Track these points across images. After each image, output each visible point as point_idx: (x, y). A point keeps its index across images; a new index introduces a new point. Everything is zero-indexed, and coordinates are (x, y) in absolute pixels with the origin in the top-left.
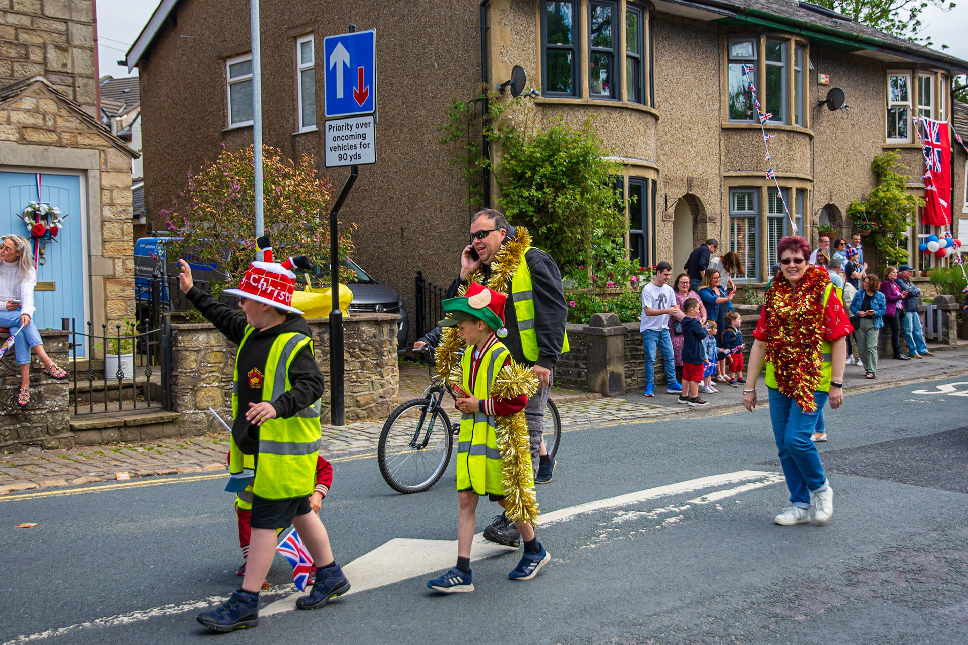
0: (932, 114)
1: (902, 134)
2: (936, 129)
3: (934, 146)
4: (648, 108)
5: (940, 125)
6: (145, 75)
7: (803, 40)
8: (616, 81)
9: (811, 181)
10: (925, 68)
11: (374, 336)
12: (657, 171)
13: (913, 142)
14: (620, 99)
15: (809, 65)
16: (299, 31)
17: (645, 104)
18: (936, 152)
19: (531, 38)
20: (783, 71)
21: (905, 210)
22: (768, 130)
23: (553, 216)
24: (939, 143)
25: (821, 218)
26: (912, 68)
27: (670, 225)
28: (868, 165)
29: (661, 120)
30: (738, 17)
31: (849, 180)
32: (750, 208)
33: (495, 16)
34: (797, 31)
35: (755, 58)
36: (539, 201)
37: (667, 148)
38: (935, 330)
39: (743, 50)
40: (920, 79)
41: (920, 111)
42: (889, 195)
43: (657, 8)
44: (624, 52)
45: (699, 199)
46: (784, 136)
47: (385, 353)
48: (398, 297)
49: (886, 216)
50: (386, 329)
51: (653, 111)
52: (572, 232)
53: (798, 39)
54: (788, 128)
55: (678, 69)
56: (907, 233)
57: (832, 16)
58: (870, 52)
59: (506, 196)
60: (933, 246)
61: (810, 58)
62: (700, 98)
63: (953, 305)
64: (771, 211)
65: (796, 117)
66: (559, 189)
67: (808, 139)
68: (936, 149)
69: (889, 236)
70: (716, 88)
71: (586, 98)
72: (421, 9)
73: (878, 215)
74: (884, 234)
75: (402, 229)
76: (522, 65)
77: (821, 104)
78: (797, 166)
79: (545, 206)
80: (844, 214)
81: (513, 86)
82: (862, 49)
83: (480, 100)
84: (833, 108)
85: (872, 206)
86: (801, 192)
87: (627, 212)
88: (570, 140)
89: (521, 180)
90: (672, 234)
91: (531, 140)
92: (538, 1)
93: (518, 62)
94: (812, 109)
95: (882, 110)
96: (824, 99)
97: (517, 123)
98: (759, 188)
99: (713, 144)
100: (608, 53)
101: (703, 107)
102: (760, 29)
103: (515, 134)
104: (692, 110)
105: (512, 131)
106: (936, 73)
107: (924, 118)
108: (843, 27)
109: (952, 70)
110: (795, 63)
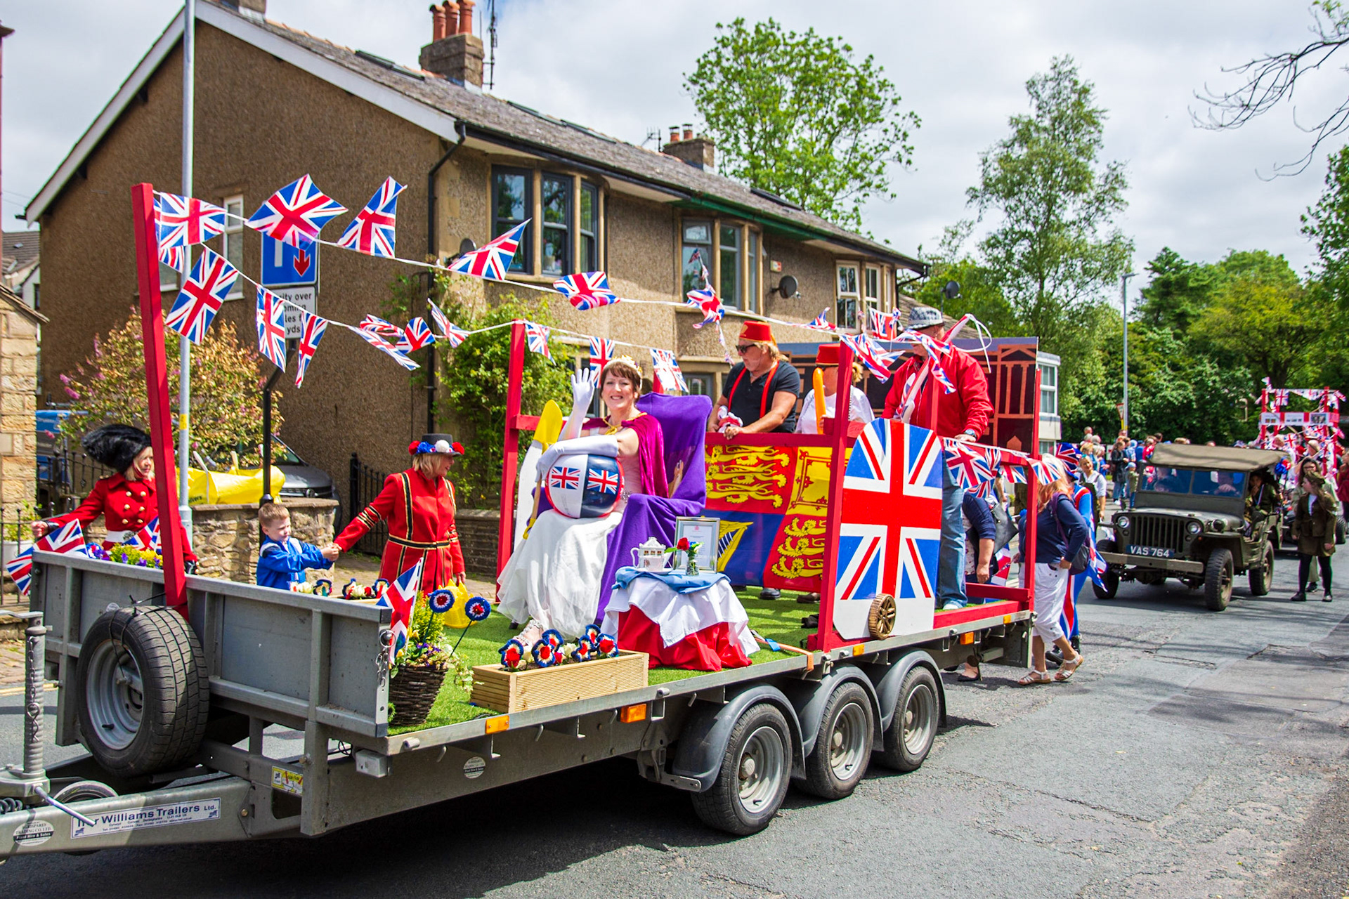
0: (879, 306)
2: (883, 321)
6: (47, 231)
7: (756, 228)
8: (569, 259)
10: (871, 261)
11: (309, 524)
15: (762, 253)
16: (227, 191)
19: (482, 211)
20: (737, 257)
23: (501, 399)
26: (861, 261)
30: (693, 200)
33: (443, 187)
34: (750, 217)
35: (710, 242)
36: (487, 381)
37: (620, 329)
39: (695, 233)
40: (867, 271)
41: (868, 303)
43: (612, 187)
44: (578, 230)
47: (320, 542)
48: (331, 481)
50: (320, 516)
53: (751, 225)
54: (741, 313)
55: (632, 249)
57: (781, 204)
58: (819, 243)
59: (452, 375)
61: (764, 245)
62: (654, 280)
65: (750, 303)
70: (670, 270)
71: (538, 275)
72: (363, 175)
75: (336, 407)
76: (472, 239)
77: (773, 291)
79: (494, 387)
82: (813, 239)
83: (425, 273)
84: (785, 296)
91: (480, 317)
92: (490, 173)
93: (467, 236)
94: (765, 296)
95: (832, 300)
96: (777, 287)
97: (465, 299)
98: (712, 375)
99: (666, 328)
100: (561, 231)
101: (657, 289)
102: (714, 214)
103: (463, 311)
104: (646, 291)
105: (459, 306)
106: (882, 266)
107: (871, 310)
108: (795, 216)
109: (897, 265)
110: (748, 249)
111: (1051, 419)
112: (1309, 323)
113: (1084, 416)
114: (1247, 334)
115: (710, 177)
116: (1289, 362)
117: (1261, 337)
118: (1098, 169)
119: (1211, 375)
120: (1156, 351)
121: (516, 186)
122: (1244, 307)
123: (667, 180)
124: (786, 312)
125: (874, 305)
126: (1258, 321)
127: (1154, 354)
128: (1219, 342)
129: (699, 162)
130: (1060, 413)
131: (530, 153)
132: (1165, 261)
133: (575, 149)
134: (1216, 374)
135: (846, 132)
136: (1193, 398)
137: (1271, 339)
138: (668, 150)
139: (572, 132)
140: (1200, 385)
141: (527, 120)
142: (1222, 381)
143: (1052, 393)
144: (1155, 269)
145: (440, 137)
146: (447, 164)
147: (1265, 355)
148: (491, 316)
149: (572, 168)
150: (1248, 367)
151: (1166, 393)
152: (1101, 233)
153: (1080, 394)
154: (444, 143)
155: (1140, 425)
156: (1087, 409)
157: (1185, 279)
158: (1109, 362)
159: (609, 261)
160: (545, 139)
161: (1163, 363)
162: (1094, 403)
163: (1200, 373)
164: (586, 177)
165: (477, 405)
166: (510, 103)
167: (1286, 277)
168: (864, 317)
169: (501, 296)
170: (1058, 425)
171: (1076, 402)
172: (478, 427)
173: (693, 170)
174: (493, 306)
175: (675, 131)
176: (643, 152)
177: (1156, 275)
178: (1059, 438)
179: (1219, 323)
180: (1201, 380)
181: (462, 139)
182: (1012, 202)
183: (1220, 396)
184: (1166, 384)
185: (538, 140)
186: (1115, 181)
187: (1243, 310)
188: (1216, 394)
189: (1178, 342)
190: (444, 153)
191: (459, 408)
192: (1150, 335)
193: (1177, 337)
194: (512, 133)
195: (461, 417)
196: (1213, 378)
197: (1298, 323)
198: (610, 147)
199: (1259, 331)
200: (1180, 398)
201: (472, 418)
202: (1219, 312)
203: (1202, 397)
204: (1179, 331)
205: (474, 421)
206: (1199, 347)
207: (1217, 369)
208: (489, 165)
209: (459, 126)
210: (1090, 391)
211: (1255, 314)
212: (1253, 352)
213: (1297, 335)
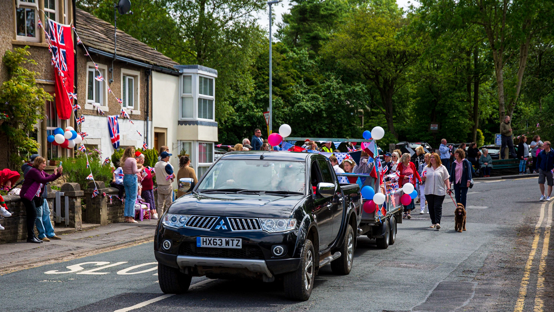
0: (57, 17)
1: (31, 33)
2: (61, 31)
3: (60, 47)
5: (65, 28)
13: (41, 41)
18: (61, 53)
21: (35, 104)
24: (64, 45)
38: (63, 215)
41: (47, 13)
42: (20, 88)
49: (17, 107)
56: (36, 125)
60: (60, 138)
63: (78, 192)
68: (61, 50)
69: (21, 127)
73: (10, 107)
74: (16, 126)
85: (3, 98)
95: (12, 9)
107: (50, 20)
111: (210, 124)
112: (409, 49)
113: (238, 122)
114: (364, 56)
116: (395, 79)
117: (374, 59)
119: (337, 89)
120: (295, 68)
122: (362, 33)
125: (53, 16)
126: (372, 45)
127: (292, 70)
128: (343, 62)
130: (218, 119)
134: (341, 88)
136: (323, 108)
137: (382, 61)
140: (329, 96)
142: (345, 94)
143: (211, 101)
147: (377, 74)
150: (364, 83)
151: (303, 103)
153: (234, 102)
156: (240, 116)
157: (317, 7)
158: (258, 75)
161: (300, 78)
162: (245, 110)
163: (329, 87)
167: (394, 10)
168: (43, 26)
170: (216, 129)
171: (232, 110)
177: (295, 4)
178: (217, 140)
179: (342, 47)
180: (330, 93)
183: (343, 107)
184: (302, 95)
187: (362, 36)
189: (312, 61)
192: (291, 54)
193: (311, 57)
196: (339, 92)
197: (402, 48)
199: (373, 53)
200: (313, 108)
202: (343, 37)
203: (330, 107)
204: (312, 52)
206: (328, 65)
207: (342, 85)
210: (242, 101)
211: (370, 39)
212: (369, 71)
213: (401, 58)
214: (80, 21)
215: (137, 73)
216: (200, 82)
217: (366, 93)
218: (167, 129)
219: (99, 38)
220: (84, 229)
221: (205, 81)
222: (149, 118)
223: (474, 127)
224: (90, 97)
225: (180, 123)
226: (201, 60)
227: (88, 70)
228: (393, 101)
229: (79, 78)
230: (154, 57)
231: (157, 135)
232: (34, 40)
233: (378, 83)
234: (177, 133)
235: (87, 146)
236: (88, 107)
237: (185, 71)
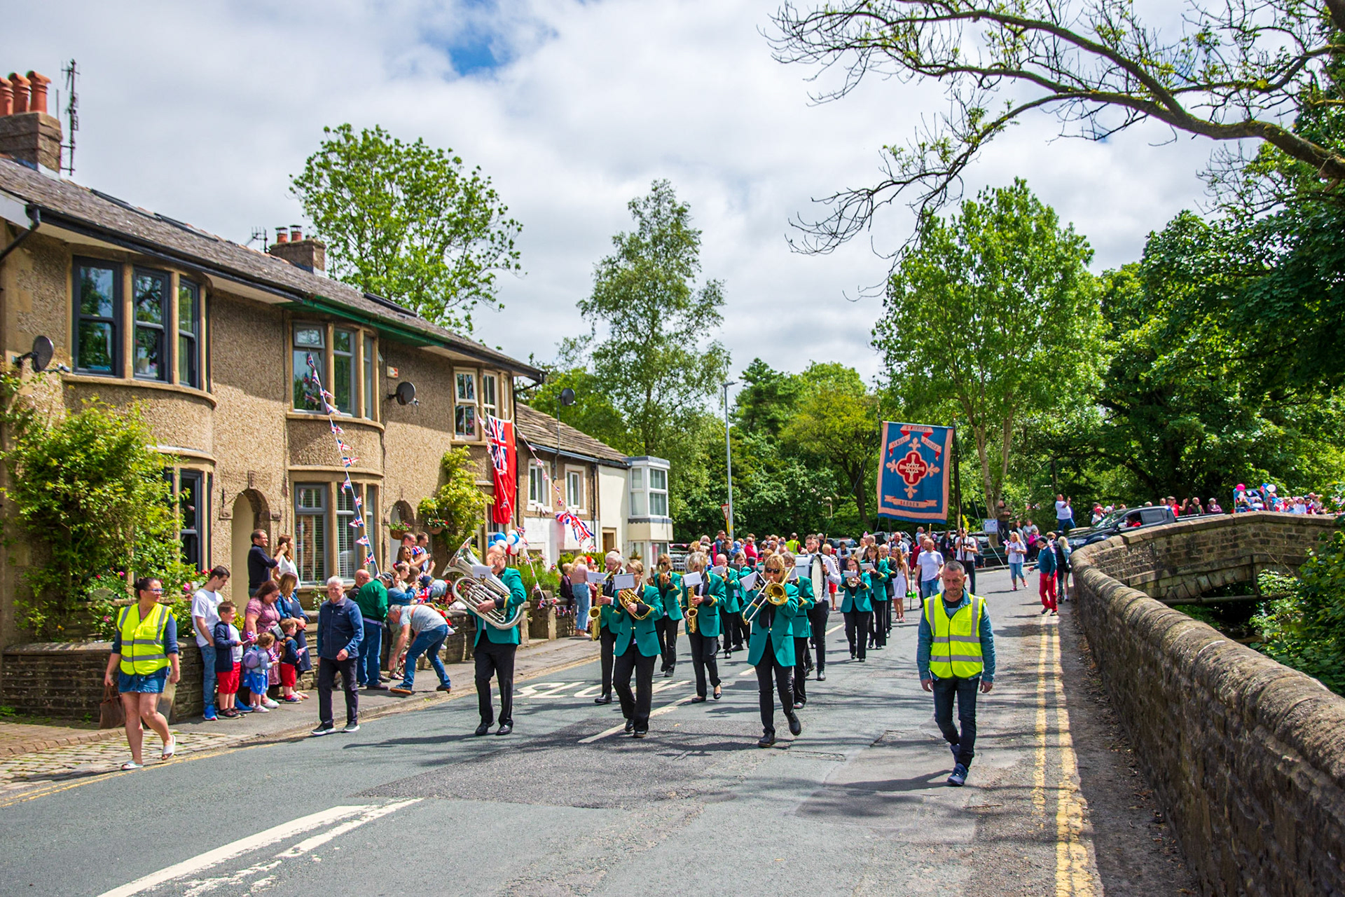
0: (497, 412)
1: (471, 431)
2: (501, 427)
3: (500, 444)
4: (204, 393)
5: (506, 424)
7: (372, 333)
8: (166, 360)
9: (379, 477)
10: (488, 368)
12: (213, 463)
13: (481, 440)
14: (171, 381)
15: (379, 358)
17: (201, 388)
18: (501, 451)
20: (352, 362)
21: (475, 509)
22: (336, 423)
23: (84, 515)
24: (504, 442)
25: (392, 515)
26: (479, 368)
27: (228, 524)
28: (438, 463)
29: (218, 407)
30: (304, 303)
31: (420, 476)
32: (318, 505)
33: (11, 277)
34: (365, 322)
35: (323, 346)
36: (66, 495)
37: (225, 437)
39: (307, 337)
40: (485, 378)
41: (486, 409)
42: (459, 493)
43: (215, 285)
44: (176, 331)
45: (261, 495)
46: (355, 432)
49: (457, 513)
51: (210, 396)
52: (110, 533)
53: (367, 330)
54: (357, 420)
55: (238, 352)
56: (477, 531)
57: (394, 309)
58: (438, 349)
59: (21, 490)
61: (380, 350)
62: (263, 385)
64: (340, 508)
65: (366, 410)
66: (96, 481)
67: (378, 435)
68: (502, 447)
69: (460, 533)
70: (280, 375)
71: (129, 379)
73: (449, 512)
74: (456, 533)
76: (48, 336)
77: (391, 397)
78: (367, 460)
79: (76, 502)
80: (415, 512)
81: (35, 359)
82: (430, 345)
84: (403, 402)
85: (442, 503)
86: (373, 489)
87: (177, 507)
88: (109, 425)
89: (41, 470)
90: (230, 534)
91: (58, 424)
92: (70, 265)
93: (42, 333)
94: (382, 403)
95: (450, 407)
96: (394, 393)
97: (39, 404)
98: (327, 484)
99: (276, 436)
100: (157, 330)
101: (265, 395)
102: (327, 317)
103: (36, 417)
104: (254, 398)
105: (32, 412)
106: (499, 373)
107: (490, 416)
108: (410, 322)
109: (514, 372)
110: (364, 354)
111: (663, 521)
113: (691, 517)
114: (829, 438)
115: (320, 280)
116: (865, 462)
117: (841, 441)
118: (695, 286)
119: (800, 476)
120: (752, 454)
121: (103, 281)
122: (826, 414)
123: (275, 281)
124: (403, 420)
125: (493, 412)
126: (838, 426)
127: (749, 457)
128: (805, 446)
129: (309, 265)
130: (671, 515)
131: (119, 245)
132: (757, 371)
133: (173, 243)
134: (805, 475)
135: (457, 240)
136: (786, 497)
137: (850, 443)
138: (275, 251)
139: (169, 227)
140: (792, 485)
141: (115, 211)
142: (811, 481)
143: (663, 496)
144: (748, 379)
145: (7, 221)
146: (17, 251)
148: (71, 423)
149: (169, 263)
150: (831, 468)
151: (763, 493)
152: (701, 344)
153: (686, 496)
154: (12, 228)
155: (742, 524)
156: (693, 510)
157: (774, 387)
158: (713, 465)
159: (212, 364)
160: (137, 231)
161: (759, 465)
162: (699, 504)
163: (791, 475)
164: (185, 274)
165: (55, 523)
166: (94, 192)
167: (858, 387)
168: (483, 423)
169: (84, 401)
170: (670, 526)
171: (684, 504)
172: (55, 548)
173: (302, 272)
174: (73, 412)
175: (282, 232)
176: (248, 252)
177: (750, 384)
178: (671, 538)
179: (805, 428)
180: (792, 480)
181: (36, 225)
182: (618, 314)
183: (809, 495)
184: (762, 485)
185: (129, 231)
186: (712, 296)
187: (825, 417)
188: (806, 495)
189: (772, 446)
190: (13, 240)
191: (31, 527)
192: (747, 439)
193: (770, 441)
194: (97, 222)
195: (33, 538)
196: (802, 479)
197: (871, 428)
198: (211, 244)
199: (839, 435)
200: (775, 498)
201: (46, 538)
202: (802, 418)
203: (794, 496)
204: (771, 436)
205: (50, 542)
206: (789, 450)
207: (805, 471)
208: (70, 256)
209: (31, 210)
210: (696, 493)
211: (835, 419)
212: (834, 454)
213: (871, 438)
214: (520, 415)
215: (583, 469)
216: (652, 475)
217: (832, 480)
218: (615, 529)
219: (540, 432)
220: (531, 645)
221: (656, 473)
222: (596, 517)
223: (957, 513)
224: (533, 498)
225: (630, 521)
226: (648, 452)
227: (530, 467)
228: (865, 487)
229: (521, 477)
230: (599, 451)
231: (605, 535)
232: (472, 439)
233: (846, 468)
234: (627, 533)
235: (529, 552)
236: (531, 508)
237: (634, 463)
